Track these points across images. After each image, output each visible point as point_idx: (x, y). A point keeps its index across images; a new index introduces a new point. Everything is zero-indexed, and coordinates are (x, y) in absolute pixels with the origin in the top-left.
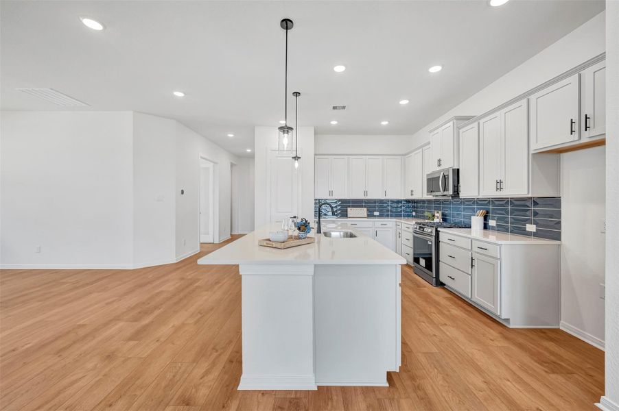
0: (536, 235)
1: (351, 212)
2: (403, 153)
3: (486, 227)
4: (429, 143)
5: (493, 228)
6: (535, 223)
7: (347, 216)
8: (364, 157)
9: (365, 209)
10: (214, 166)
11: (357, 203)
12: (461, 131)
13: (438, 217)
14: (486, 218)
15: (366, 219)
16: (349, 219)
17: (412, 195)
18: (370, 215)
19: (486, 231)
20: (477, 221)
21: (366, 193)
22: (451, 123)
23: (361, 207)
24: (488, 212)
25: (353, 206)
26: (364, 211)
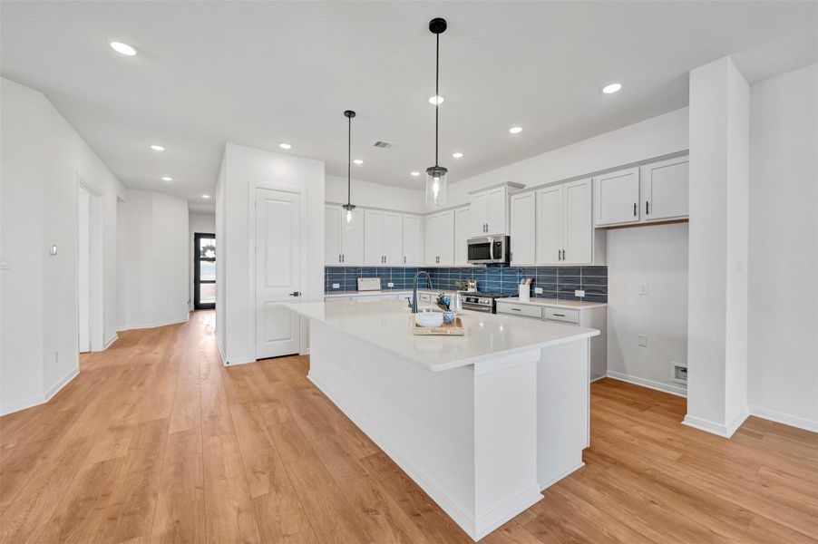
0: (585, 299)
1: (364, 283)
2: (423, 212)
3: (532, 295)
4: (469, 204)
5: (539, 295)
6: (583, 288)
7: (357, 290)
8: (382, 212)
9: (378, 280)
10: (90, 200)
11: (370, 272)
12: (513, 198)
13: (473, 287)
14: (532, 286)
15: (379, 293)
16: (360, 293)
17: (438, 262)
18: (384, 288)
19: (533, 299)
20: (524, 289)
21: (384, 259)
22: (503, 188)
23: (374, 276)
24: (533, 280)
25: (364, 276)
26: (376, 283)
